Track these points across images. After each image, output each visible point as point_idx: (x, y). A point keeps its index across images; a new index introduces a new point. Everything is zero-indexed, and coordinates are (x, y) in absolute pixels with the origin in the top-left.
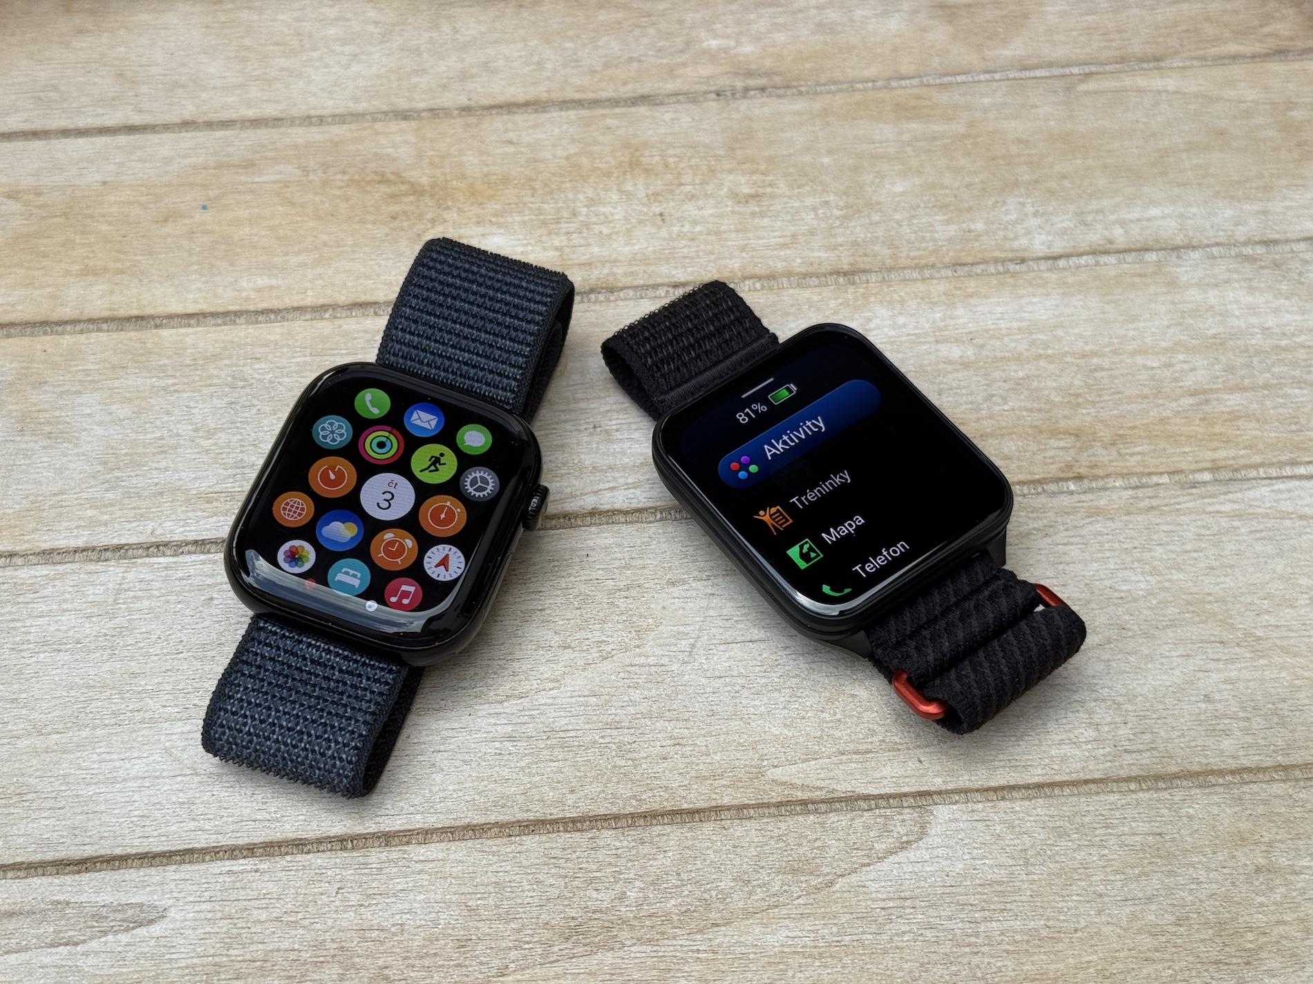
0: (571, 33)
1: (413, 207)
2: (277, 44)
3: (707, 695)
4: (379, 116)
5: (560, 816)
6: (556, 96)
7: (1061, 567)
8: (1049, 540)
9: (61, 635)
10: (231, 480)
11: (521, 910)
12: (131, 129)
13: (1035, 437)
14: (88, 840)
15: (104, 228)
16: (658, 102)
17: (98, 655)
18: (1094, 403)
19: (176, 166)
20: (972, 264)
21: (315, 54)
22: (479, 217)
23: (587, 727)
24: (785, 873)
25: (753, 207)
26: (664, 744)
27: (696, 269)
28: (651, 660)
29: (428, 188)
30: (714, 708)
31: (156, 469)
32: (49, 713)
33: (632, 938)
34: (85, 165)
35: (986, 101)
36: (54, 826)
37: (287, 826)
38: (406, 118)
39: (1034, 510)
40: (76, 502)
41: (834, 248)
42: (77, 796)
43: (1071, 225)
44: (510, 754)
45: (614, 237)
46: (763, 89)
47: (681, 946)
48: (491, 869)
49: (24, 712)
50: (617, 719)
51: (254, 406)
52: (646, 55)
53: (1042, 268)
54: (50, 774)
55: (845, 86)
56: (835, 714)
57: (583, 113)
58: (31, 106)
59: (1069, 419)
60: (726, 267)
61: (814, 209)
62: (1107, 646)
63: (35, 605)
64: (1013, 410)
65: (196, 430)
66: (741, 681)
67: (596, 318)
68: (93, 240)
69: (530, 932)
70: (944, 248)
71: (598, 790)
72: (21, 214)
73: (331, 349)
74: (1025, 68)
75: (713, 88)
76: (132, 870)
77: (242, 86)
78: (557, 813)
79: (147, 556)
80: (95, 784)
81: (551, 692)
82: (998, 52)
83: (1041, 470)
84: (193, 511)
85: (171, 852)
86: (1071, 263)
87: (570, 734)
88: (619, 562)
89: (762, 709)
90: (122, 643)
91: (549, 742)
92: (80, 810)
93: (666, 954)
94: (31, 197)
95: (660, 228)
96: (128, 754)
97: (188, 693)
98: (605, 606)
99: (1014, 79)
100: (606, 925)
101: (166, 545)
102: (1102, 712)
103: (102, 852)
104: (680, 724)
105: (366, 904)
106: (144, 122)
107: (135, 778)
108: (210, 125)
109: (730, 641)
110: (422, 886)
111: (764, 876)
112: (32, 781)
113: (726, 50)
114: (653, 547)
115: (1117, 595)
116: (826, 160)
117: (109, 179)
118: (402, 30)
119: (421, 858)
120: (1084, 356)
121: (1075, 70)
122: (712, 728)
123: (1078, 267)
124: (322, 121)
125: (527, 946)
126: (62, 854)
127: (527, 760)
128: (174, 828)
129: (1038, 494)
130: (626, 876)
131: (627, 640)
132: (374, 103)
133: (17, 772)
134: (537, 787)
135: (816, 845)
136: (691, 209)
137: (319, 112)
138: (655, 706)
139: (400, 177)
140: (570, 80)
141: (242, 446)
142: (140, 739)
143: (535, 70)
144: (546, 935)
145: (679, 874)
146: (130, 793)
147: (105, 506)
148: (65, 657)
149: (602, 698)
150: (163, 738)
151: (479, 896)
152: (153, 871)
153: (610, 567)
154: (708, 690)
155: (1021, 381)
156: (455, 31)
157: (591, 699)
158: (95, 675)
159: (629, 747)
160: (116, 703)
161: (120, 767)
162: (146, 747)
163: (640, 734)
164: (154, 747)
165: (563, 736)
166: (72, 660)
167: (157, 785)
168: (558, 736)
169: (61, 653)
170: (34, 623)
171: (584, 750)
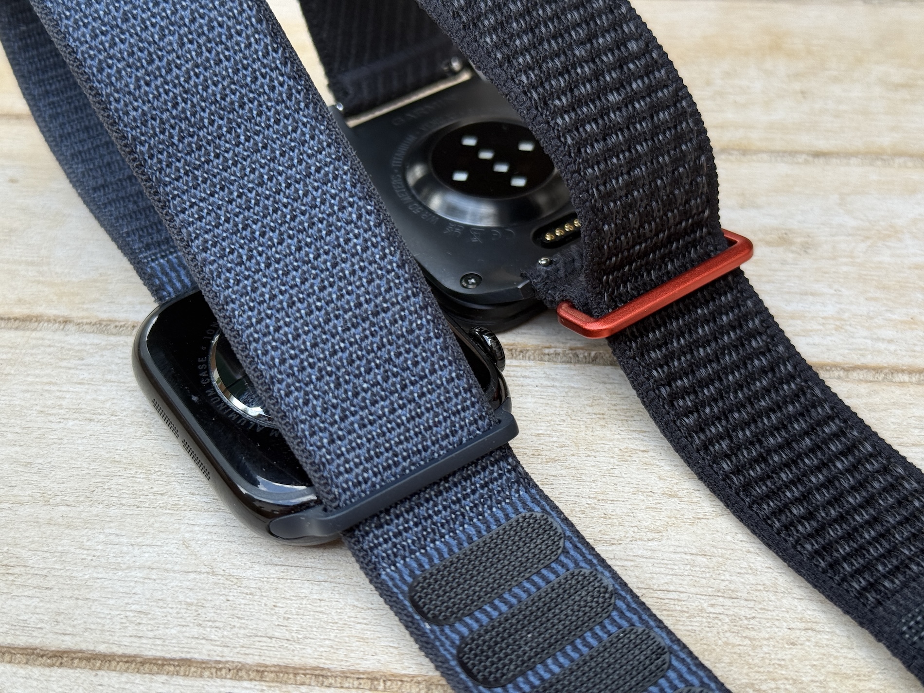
9: (98, 404)
14: (70, 630)
17: (132, 430)
23: (693, 590)
25: (904, 95)
32: (63, 482)
36: (36, 607)
37: (309, 651)
42: (71, 578)
49: (36, 477)
50: (732, 587)
54: (46, 549)
76: (114, 674)
80: (95, 567)
81: (650, 544)
85: (164, 659)
87: (671, 595)
92: (69, 594)
96: (140, 540)
103: (84, 646)
107: (142, 568)
112: (25, 553)
126: (36, 640)
128: (173, 631)
133: (10, 540)
136: (835, 90)
142: (157, 525)
146: (132, 584)
148: (96, 427)
149: (714, 559)
150: (183, 527)
152: (138, 678)
157: (700, 558)
158: (124, 450)
159: (746, 622)
160: (139, 483)
161: (127, 553)
162: (162, 535)
163: (761, 609)
164: (171, 536)
165: (662, 596)
166: (102, 431)
167: (166, 579)
168: (656, 595)
169: (92, 423)
170: (71, 389)
171: (688, 617)
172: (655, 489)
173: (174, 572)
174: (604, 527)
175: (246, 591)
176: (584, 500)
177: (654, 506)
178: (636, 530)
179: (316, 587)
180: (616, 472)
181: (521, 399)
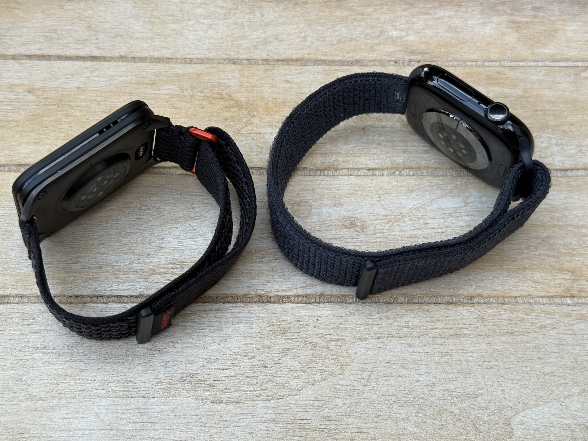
0: (322, 21)
1: (236, 115)
2: (170, 15)
3: (376, 405)
4: (222, 61)
6: (312, 57)
7: (561, 346)
8: (556, 331)
9: (45, 344)
10: (137, 263)
12: (94, 58)
13: (551, 271)
15: (78, 113)
16: (364, 64)
17: (64, 357)
18: (582, 255)
19: (116, 81)
21: (190, 23)
22: (270, 123)
23: (313, 418)
26: (353, 431)
27: (380, 161)
28: (348, 383)
29: (244, 104)
30: (379, 413)
31: (98, 253)
32: (38, 388)
34: (69, 76)
35: (534, 77)
38: (234, 63)
40: (56, 269)
42: (50, 437)
43: (575, 152)
44: (273, 431)
45: (339, 139)
46: (419, 61)
49: (25, 386)
50: (329, 415)
51: (150, 221)
52: (359, 37)
53: (558, 175)
54: (37, 423)
55: (461, 63)
56: (442, 421)
57: (326, 68)
58: (42, 41)
59: (569, 262)
60: (395, 161)
62: (583, 394)
63: (33, 326)
64: (540, 255)
65: (120, 233)
66: (393, 398)
67: (327, 185)
68: (71, 120)
72: (35, 102)
73: (191, 192)
74: (555, 61)
75: (393, 59)
77: (151, 38)
79: (91, 302)
80: (60, 431)
81: (296, 397)
82: (541, 50)
83: (553, 291)
84: (117, 278)
86: (573, 173)
87: (304, 422)
88: (333, 325)
89: (404, 415)
90: (76, 351)
91: (293, 425)
94: (40, 93)
95: (362, 136)
96: (77, 415)
97: (109, 383)
98: (326, 350)
99: (549, 66)
101: (102, 296)
104: (361, 421)
106: (100, 55)
107: (80, 429)
108: (134, 59)
109: (389, 375)
112: (28, 427)
113: (401, 38)
114: (351, 318)
117: (81, 86)
118: (235, 13)
120: (578, 227)
121: (580, 64)
122: (378, 424)
123: (577, 176)
124: (191, 61)
129: (551, 304)
131: (336, 370)
132: (219, 53)
133: (20, 421)
137: (190, 56)
138: (348, 409)
139: (230, 96)
140: (320, 48)
141: (143, 243)
142: (83, 407)
143: (302, 41)
146: (77, 438)
147: (71, 272)
148: (47, 357)
149: (322, 402)
150: (95, 407)
153: (328, 327)
154: (377, 402)
155: (545, 239)
156: (262, 16)
157: (316, 402)
158: (62, 368)
159: (334, 431)
160: (72, 385)
161: (73, 422)
162: (87, 412)
163: (340, 424)
164: (90, 412)
165: (301, 422)
166: (51, 359)
167: (92, 434)
168: (298, 422)
169: (45, 355)
170: (32, 337)
171: (311, 432)
172: (298, 369)
173: (95, 430)
174: (276, 390)
175: (127, 437)
176: (267, 377)
177: (297, 377)
178: (290, 391)
179: (157, 432)
180: (281, 361)
181: (238, 325)
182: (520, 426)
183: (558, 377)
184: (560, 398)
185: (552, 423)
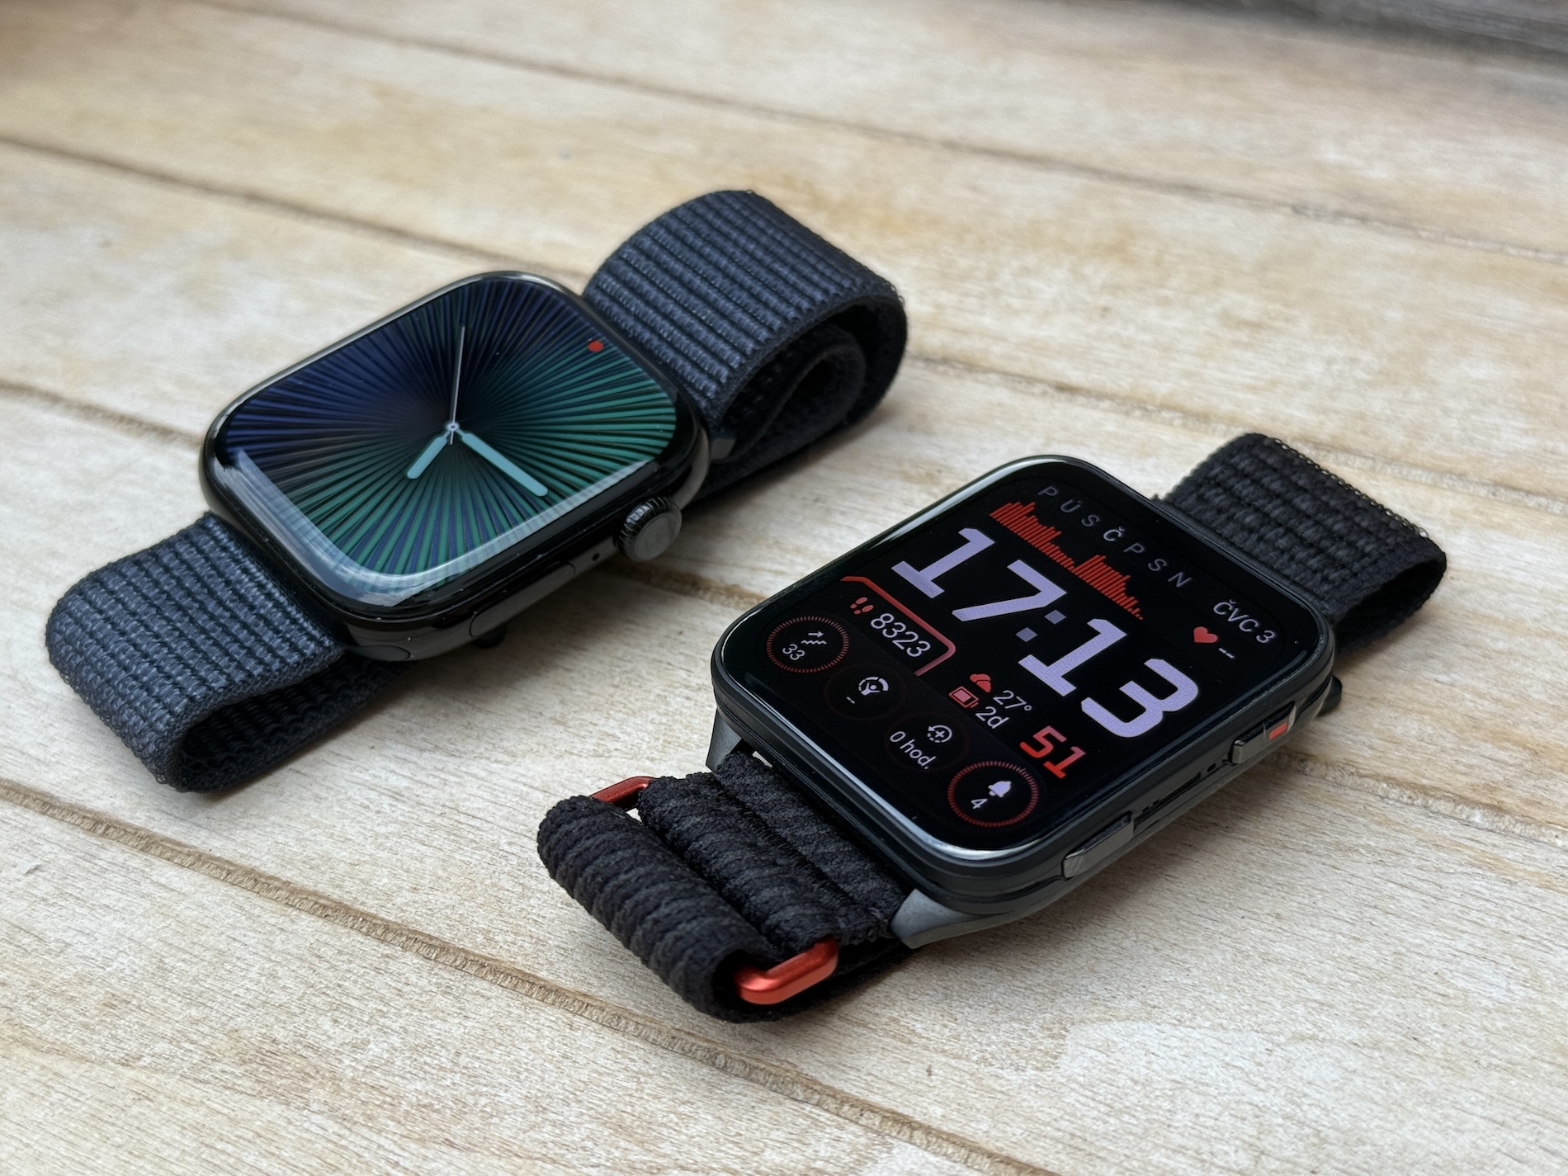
0: (1148, 105)
5: (373, 911)
6: (1076, 157)
7: (1373, 911)
8: (1378, 870)
11: (220, 998)
12: (560, 70)
16: (1204, 196)
20: (1528, 493)
21: (820, 57)
24: (604, 1124)
25: (1243, 336)
33: (326, 1103)
38: (870, 135)
39: (1386, 822)
41: (1325, 411)
46: (1363, 220)
47: (380, 1146)
48: (229, 933)
52: (1229, 148)
55: (1490, 245)
59: (1540, 727)
61: (1330, 362)
62: (1365, 1051)
64: (1452, 685)
68: (423, 153)
69: (206, 1030)
70: (1495, 461)
71: (448, 902)
72: (375, 112)
75: (1290, 201)
78: (371, 906)
83: (1437, 776)
87: (473, 822)
91: (438, 820)
93: (351, 1147)
94: (398, 101)
100: (308, 1070)
102: (1286, 1138)
105: (52, 901)
106: (576, 67)
110: (133, 913)
111: (571, 1113)
113: (1346, 168)
115: (1441, 988)
116: (1395, 315)
117: (491, 106)
118: (940, 57)
119: (163, 881)
125: (187, 1045)
127: (391, 828)
130: (388, 1022)
131: (644, 746)
134: (375, 864)
135: (681, 1109)
136: (1153, 314)
137: (775, 105)
144: (224, 1043)
145: (458, 1054)
151: (187, 956)
155: (1493, 654)
156: (1004, 72)
165: (462, 820)
171: (473, 848)
182: (1092, 1053)
183: (1308, 980)
184: (1278, 1034)
185: (1207, 1085)
